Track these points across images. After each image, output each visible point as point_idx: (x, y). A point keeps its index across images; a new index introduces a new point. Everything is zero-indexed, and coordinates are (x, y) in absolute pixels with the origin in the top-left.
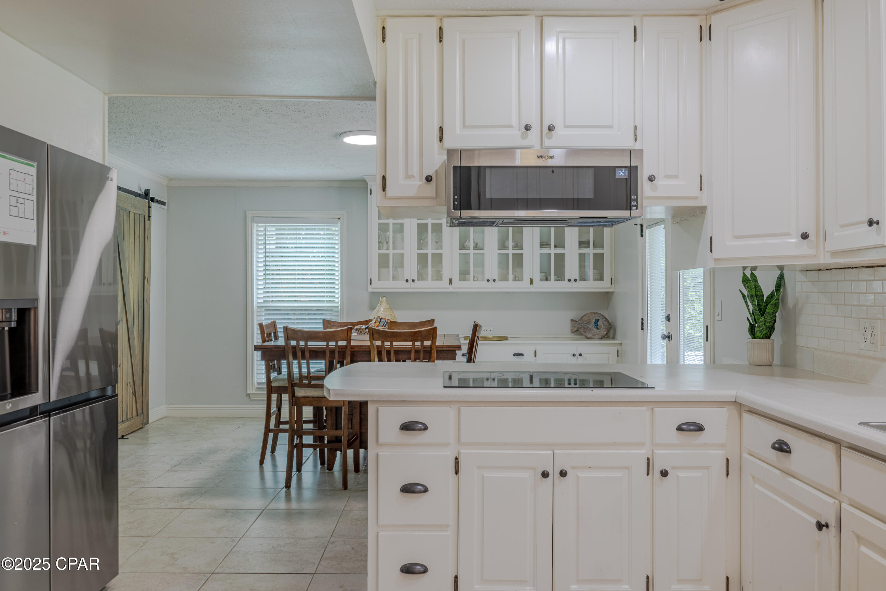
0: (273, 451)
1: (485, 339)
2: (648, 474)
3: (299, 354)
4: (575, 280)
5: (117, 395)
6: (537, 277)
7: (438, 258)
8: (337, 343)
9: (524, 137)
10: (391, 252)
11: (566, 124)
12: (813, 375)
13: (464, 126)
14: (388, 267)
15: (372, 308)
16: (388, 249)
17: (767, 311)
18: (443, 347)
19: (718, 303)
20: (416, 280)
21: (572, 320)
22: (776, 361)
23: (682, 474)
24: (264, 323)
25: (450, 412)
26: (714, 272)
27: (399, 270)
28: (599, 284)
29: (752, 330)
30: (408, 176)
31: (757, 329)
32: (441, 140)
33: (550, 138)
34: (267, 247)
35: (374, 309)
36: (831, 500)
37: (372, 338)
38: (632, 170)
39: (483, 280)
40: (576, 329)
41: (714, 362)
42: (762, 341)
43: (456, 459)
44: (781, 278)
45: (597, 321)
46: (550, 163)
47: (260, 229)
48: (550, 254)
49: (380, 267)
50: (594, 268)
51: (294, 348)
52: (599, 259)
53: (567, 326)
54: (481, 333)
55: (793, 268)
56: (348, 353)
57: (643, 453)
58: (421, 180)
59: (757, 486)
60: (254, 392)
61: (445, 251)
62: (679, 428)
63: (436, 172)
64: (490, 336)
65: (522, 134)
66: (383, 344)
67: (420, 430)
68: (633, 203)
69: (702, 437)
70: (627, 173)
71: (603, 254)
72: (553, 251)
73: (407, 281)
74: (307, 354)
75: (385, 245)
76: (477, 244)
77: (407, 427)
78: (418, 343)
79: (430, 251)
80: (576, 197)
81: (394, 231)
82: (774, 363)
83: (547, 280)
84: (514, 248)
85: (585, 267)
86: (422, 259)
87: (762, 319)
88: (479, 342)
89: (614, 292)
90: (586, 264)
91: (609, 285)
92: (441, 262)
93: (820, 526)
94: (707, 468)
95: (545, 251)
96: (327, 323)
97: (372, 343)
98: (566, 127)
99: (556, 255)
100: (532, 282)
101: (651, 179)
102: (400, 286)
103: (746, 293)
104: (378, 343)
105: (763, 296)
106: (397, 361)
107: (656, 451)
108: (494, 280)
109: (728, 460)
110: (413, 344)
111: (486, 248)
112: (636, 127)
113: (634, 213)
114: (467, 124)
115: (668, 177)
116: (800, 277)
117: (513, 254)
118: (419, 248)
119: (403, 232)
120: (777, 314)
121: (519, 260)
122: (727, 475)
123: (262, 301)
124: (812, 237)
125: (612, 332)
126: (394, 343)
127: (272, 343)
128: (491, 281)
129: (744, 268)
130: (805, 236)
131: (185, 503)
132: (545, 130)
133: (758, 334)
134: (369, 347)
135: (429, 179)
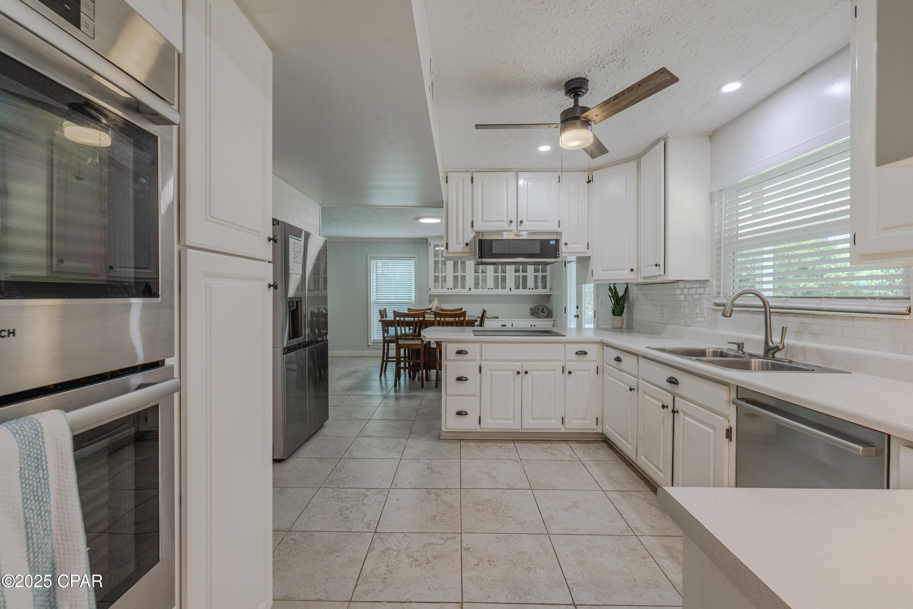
0: (385, 371)
1: (488, 318)
2: (563, 373)
3: (401, 324)
4: (532, 289)
5: (328, 340)
6: (513, 287)
7: (464, 278)
8: (419, 319)
9: (509, 226)
10: (440, 274)
11: (528, 220)
12: (639, 332)
13: (483, 221)
14: (439, 282)
15: (430, 302)
16: (438, 273)
17: (620, 303)
18: (469, 320)
19: (600, 300)
20: (452, 288)
21: (531, 309)
22: (625, 326)
23: (578, 373)
24: (382, 309)
25: (478, 346)
26: (598, 285)
27: (444, 283)
28: (544, 290)
29: (614, 312)
30: (458, 243)
31: (616, 312)
32: (472, 227)
33: (521, 226)
34: (378, 272)
35: (432, 303)
36: (635, 379)
37: (435, 317)
38: (557, 241)
39: (486, 289)
40: (532, 313)
41: (598, 327)
42: (618, 317)
43: (480, 366)
44: (627, 288)
45: (543, 309)
46: (521, 238)
47: (374, 263)
48: (519, 276)
49: (435, 282)
50: (542, 282)
51: (398, 321)
52: (544, 278)
53: (528, 312)
54: (487, 315)
55: (632, 284)
56: (424, 323)
57: (561, 364)
58: (463, 245)
59: (609, 377)
60: (371, 344)
61: (467, 274)
62: (577, 353)
63: (470, 241)
64: (490, 317)
65: (509, 224)
66: (440, 319)
67: (464, 354)
68: (558, 255)
69: (587, 357)
70: (555, 242)
71: (546, 275)
72: (521, 274)
73: (448, 289)
74: (404, 324)
75: (437, 271)
76: (483, 271)
77: (459, 352)
78: (457, 319)
79: (459, 274)
80: (532, 253)
81: (442, 264)
82: (624, 327)
83: (518, 288)
84: (502, 272)
85: (537, 282)
86: (455, 278)
87: (618, 307)
88: (485, 319)
89: (551, 295)
90: (538, 280)
91: (549, 291)
92: (465, 280)
93: (631, 389)
94: (588, 370)
95: (517, 274)
96: (409, 310)
97: (435, 319)
98: (528, 221)
99: (522, 276)
100: (510, 289)
101: (566, 244)
102: (444, 291)
103: (611, 295)
104: (438, 319)
105: (619, 296)
106: (447, 326)
107: (566, 363)
108: (492, 289)
109: (597, 367)
110: (455, 319)
111: (487, 272)
112: (559, 221)
113: (558, 260)
114: (484, 220)
115: (573, 243)
116: (635, 287)
117: (501, 276)
118: (454, 272)
119: (446, 264)
120: (625, 304)
121: (504, 278)
122: (597, 373)
123: (375, 299)
124: (635, 270)
125: (550, 315)
126: (446, 319)
127: (384, 319)
128: (490, 289)
129: (610, 284)
130: (632, 270)
131: (349, 393)
132: (519, 223)
133: (616, 314)
134: (434, 321)
135: (467, 244)
